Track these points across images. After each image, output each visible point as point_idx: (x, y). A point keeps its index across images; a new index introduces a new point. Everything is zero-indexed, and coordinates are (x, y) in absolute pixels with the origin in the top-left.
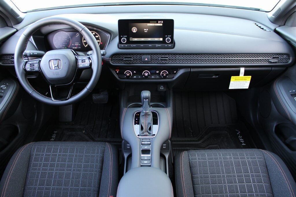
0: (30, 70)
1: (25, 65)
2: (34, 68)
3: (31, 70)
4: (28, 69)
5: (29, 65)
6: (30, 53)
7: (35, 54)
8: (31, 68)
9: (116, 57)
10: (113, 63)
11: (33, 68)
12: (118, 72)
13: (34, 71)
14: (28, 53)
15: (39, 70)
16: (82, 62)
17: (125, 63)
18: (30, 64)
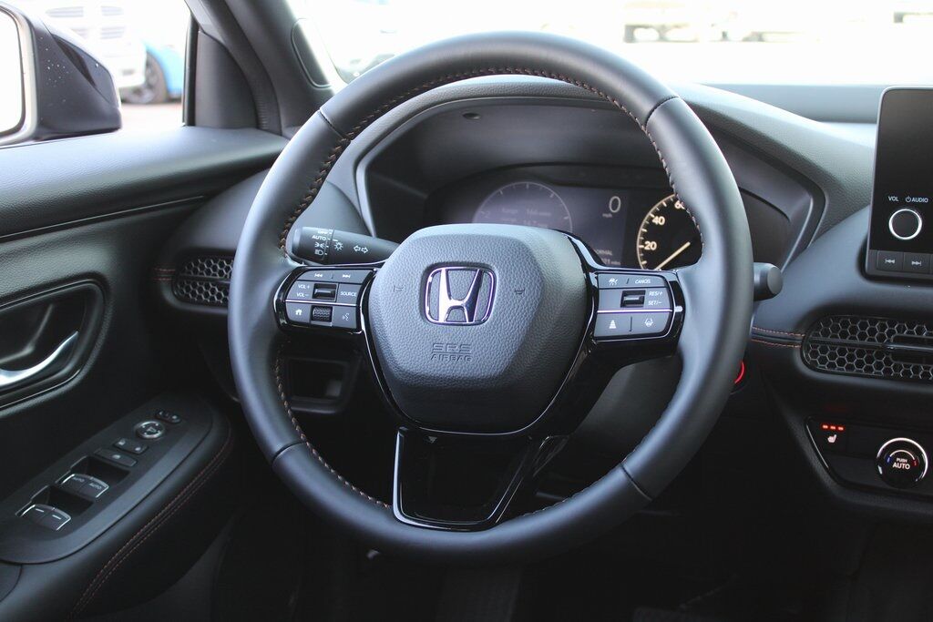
0: (306, 319)
1: (286, 288)
2: (330, 308)
3: (312, 318)
4: (299, 312)
5: (310, 286)
6: (331, 243)
7: (357, 248)
8: (314, 307)
9: (835, 329)
10: (812, 367)
11: (326, 312)
12: (832, 439)
13: (331, 324)
14: (321, 242)
15: (355, 326)
16: (624, 304)
17: (896, 379)
18: (316, 286)
